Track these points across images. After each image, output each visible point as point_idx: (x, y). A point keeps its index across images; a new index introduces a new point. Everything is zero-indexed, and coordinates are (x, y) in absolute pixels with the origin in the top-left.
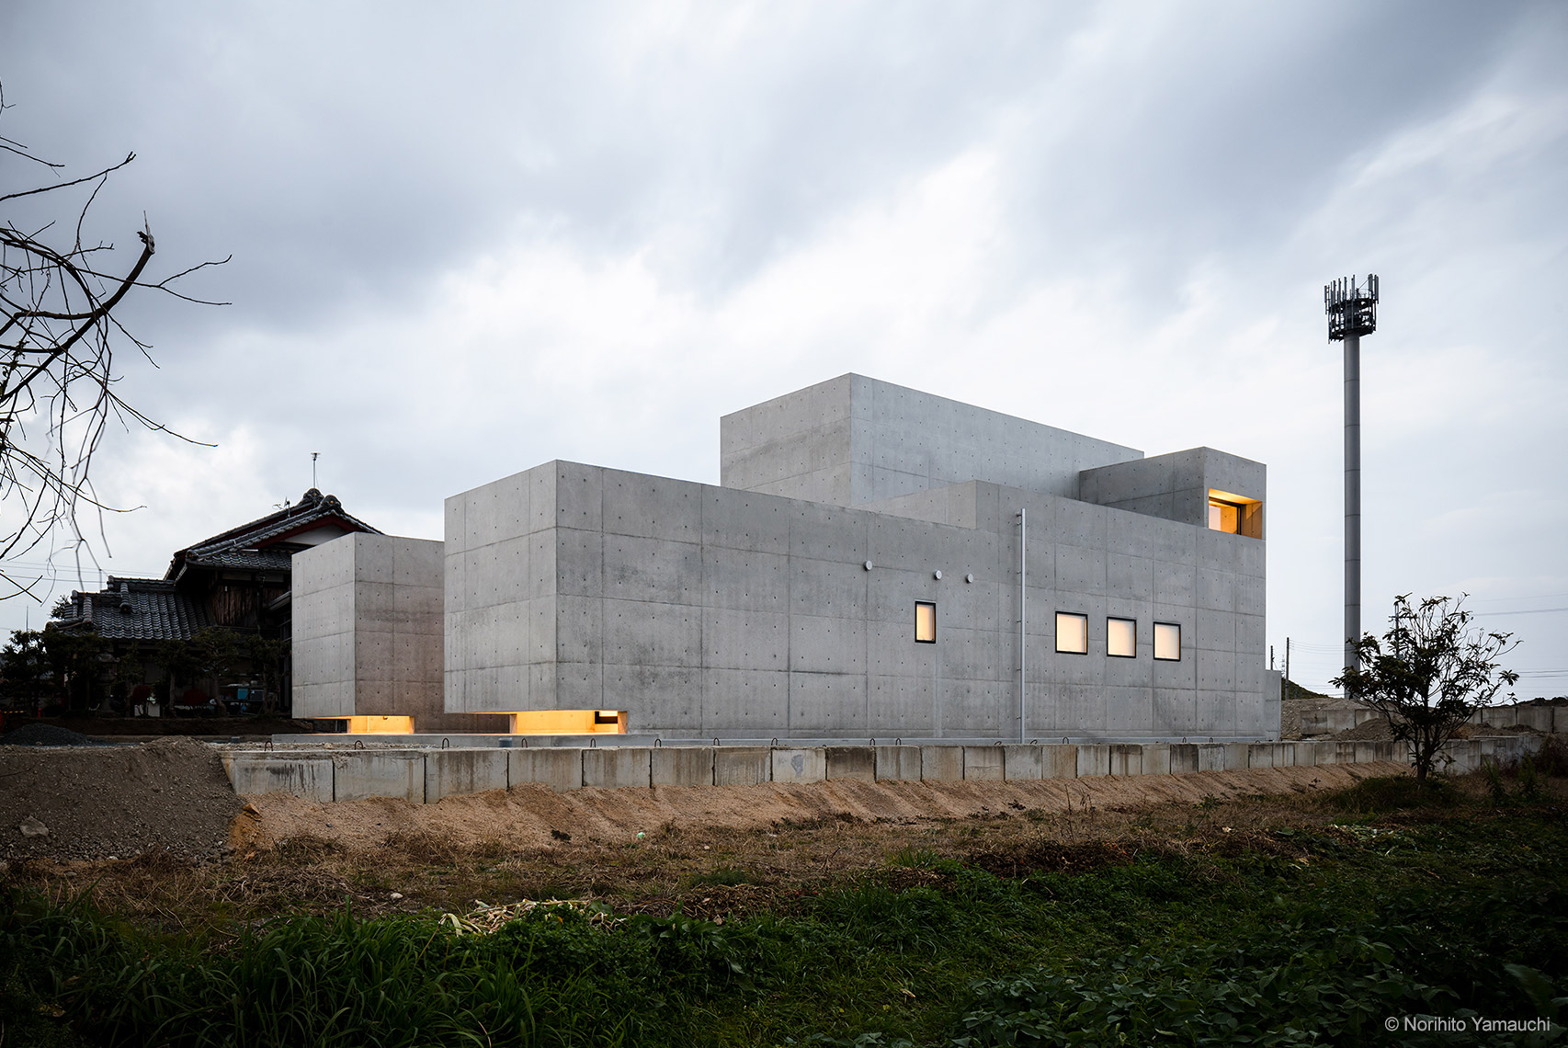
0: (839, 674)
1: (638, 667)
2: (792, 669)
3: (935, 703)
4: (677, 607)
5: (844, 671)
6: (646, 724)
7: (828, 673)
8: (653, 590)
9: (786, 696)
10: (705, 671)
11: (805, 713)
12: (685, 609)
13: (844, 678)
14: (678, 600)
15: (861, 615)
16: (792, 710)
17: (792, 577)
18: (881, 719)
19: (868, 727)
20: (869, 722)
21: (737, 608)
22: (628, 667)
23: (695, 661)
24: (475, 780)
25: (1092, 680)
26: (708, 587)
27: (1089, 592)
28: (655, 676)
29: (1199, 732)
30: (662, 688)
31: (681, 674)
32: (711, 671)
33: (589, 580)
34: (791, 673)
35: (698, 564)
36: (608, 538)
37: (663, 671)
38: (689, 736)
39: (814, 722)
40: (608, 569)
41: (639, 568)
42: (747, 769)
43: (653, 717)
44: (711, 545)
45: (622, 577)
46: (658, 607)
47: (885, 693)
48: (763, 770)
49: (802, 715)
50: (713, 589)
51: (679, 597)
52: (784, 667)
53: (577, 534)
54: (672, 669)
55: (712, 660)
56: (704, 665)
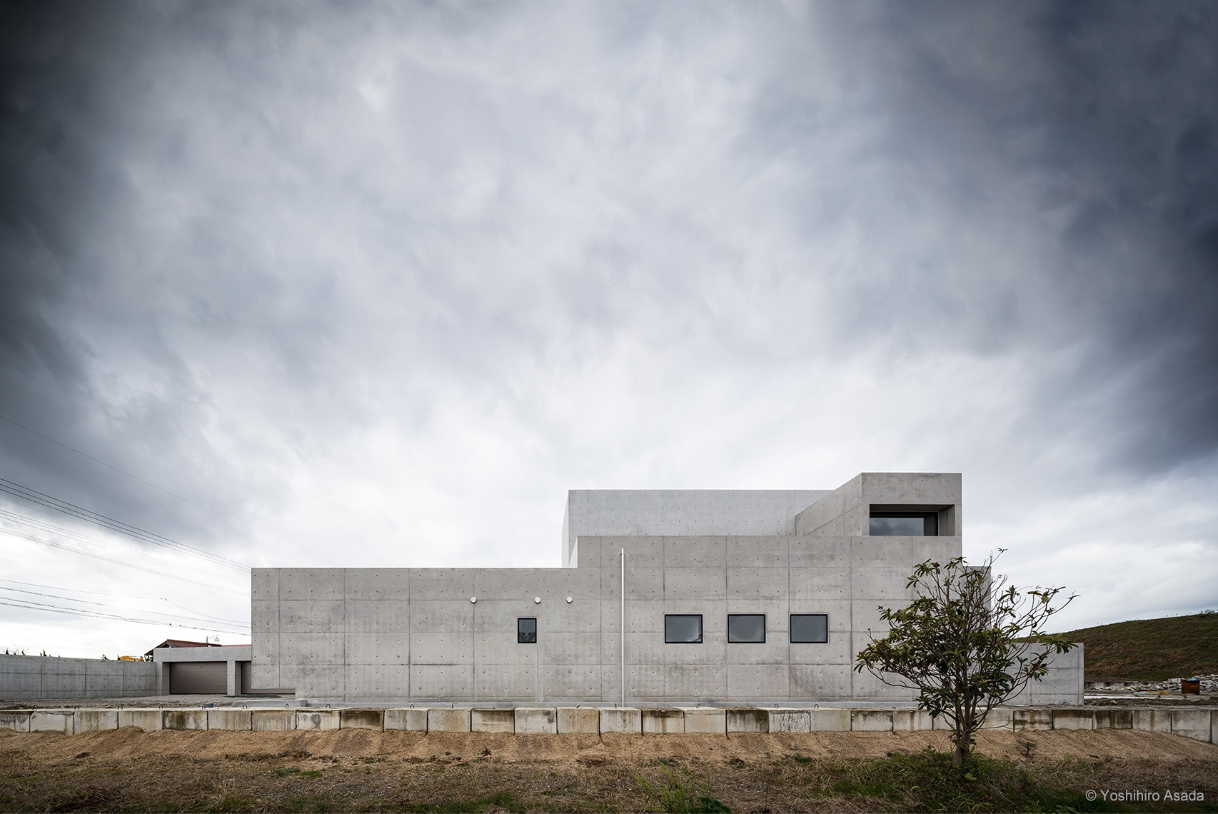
0: (450, 665)
1: (302, 666)
2: (412, 663)
3: (536, 680)
4: (328, 634)
5: (454, 663)
6: (307, 695)
7: (441, 665)
8: (311, 626)
9: (407, 679)
10: (347, 667)
11: (423, 688)
12: (333, 635)
13: (454, 667)
14: (329, 630)
15: (469, 629)
16: (412, 687)
17: (411, 611)
18: (487, 691)
19: (475, 695)
20: (476, 693)
21: (370, 632)
22: (295, 666)
23: (340, 661)
24: (100, 725)
25: (708, 661)
26: (349, 622)
27: (706, 598)
28: (313, 670)
29: (855, 698)
30: (317, 676)
31: (330, 669)
32: (351, 667)
33: (270, 625)
34: (411, 666)
35: (342, 611)
36: (283, 603)
37: (318, 667)
38: (337, 701)
39: (430, 693)
40: (282, 618)
41: (303, 615)
42: (277, 722)
43: (312, 691)
44: (351, 599)
45: (292, 621)
46: (315, 635)
47: (490, 675)
48: (289, 723)
49: (420, 689)
50: (353, 623)
51: (329, 629)
52: (406, 662)
53: (263, 602)
54: (325, 666)
55: (352, 660)
56: (347, 663)
